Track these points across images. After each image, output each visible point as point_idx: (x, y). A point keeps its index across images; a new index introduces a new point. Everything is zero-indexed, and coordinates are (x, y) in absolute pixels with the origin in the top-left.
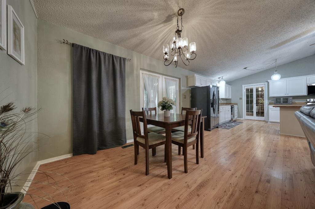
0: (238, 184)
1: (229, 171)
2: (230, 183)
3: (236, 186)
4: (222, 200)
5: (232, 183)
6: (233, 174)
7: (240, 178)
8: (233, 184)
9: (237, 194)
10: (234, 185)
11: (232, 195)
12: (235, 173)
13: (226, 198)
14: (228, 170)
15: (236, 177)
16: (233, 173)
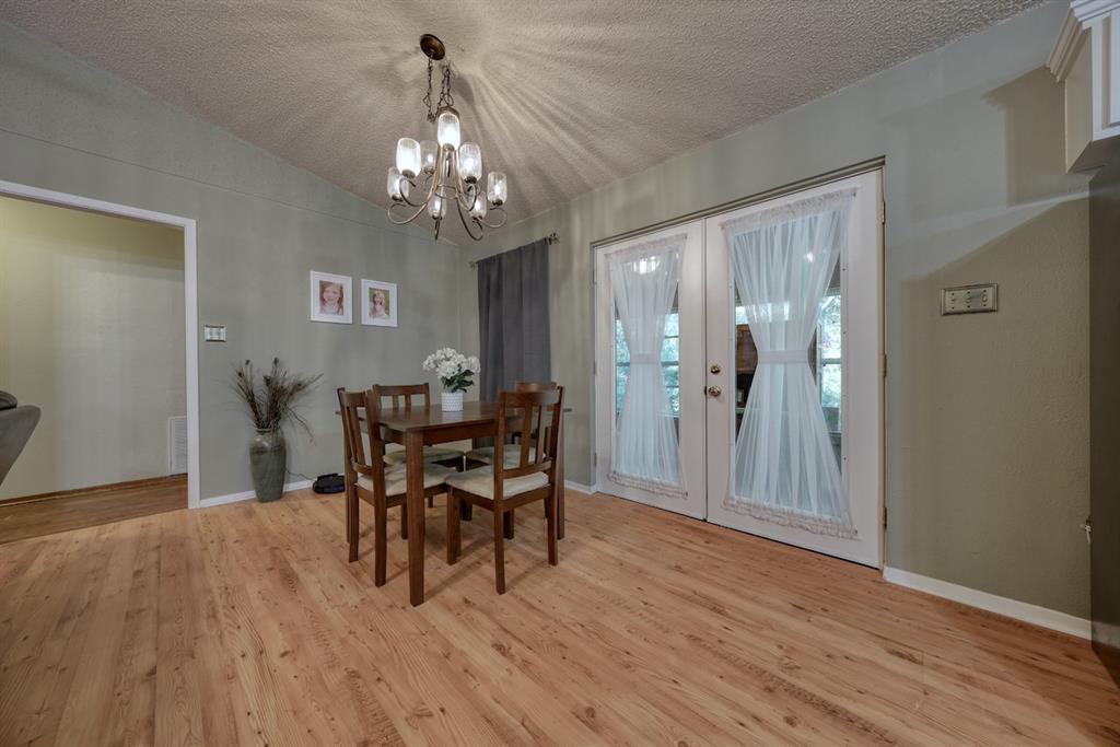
0: (222, 643)
1: (282, 651)
2: (243, 629)
3: (220, 637)
4: (224, 596)
5: (236, 632)
6: (261, 652)
7: (229, 663)
8: (230, 633)
9: (203, 624)
10: (226, 633)
11: (214, 616)
12: (259, 662)
13: (220, 602)
14: (288, 649)
15: (243, 656)
16: (264, 655)
